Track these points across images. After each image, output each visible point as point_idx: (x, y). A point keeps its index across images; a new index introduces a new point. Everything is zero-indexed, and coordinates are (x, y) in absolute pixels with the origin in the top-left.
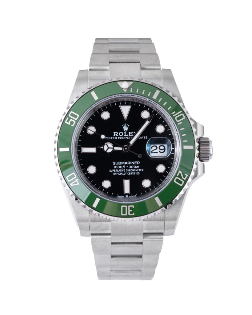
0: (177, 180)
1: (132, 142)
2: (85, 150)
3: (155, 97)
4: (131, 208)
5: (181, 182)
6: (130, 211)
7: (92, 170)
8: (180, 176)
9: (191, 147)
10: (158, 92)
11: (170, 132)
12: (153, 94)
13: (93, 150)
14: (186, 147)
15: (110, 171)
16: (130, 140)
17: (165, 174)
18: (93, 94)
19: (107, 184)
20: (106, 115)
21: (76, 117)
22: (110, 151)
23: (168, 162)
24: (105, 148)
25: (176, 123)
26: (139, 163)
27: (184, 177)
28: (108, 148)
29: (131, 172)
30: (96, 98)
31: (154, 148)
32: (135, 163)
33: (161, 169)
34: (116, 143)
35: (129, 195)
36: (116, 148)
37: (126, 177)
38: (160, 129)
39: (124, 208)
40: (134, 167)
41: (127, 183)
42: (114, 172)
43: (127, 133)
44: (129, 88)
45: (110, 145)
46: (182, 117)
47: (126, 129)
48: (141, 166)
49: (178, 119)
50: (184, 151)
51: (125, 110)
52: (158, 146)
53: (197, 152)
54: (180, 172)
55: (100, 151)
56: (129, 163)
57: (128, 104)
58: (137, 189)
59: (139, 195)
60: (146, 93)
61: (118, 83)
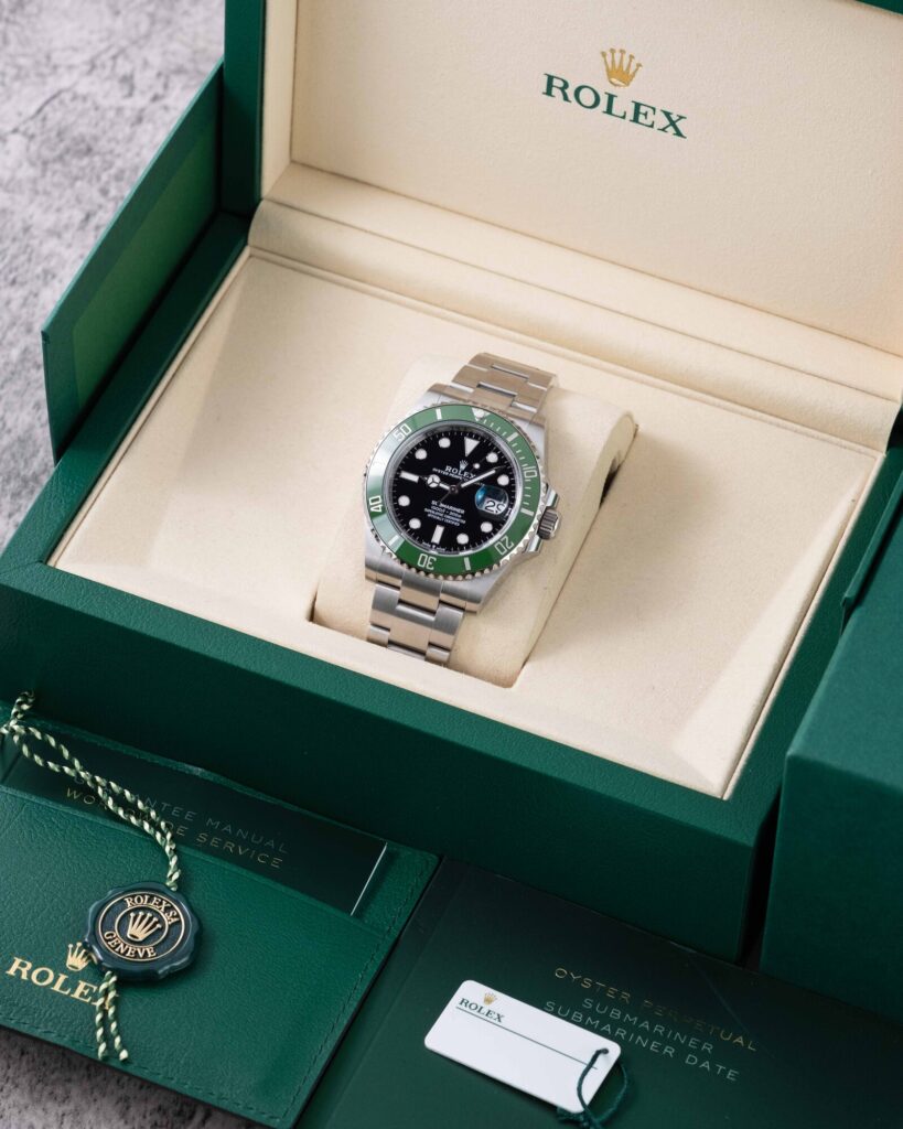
0: (499, 546)
1: (464, 485)
2: (406, 475)
3: (510, 439)
4: (432, 560)
5: (502, 550)
6: (429, 563)
7: (404, 501)
8: (504, 542)
9: (531, 513)
10: (515, 435)
11: (514, 488)
12: (507, 436)
13: (414, 478)
14: (524, 511)
15: (426, 510)
16: (464, 482)
17: (490, 535)
18: (438, 411)
19: (415, 524)
20: (445, 443)
21: (407, 431)
22: (434, 485)
23: (498, 522)
24: (430, 481)
25: (524, 479)
26: (463, 512)
27: (510, 545)
28: (433, 482)
29: (450, 519)
30: (439, 417)
31: (491, 504)
32: (458, 510)
33: (486, 527)
34: (444, 479)
35: (437, 546)
36: (442, 485)
37: (442, 523)
38: (503, 480)
39: (423, 558)
40: (456, 515)
41: (439, 531)
42: (431, 513)
43: (463, 472)
44: (482, 419)
45: (437, 479)
46: (533, 474)
47: (463, 467)
48: (464, 517)
49: (528, 474)
50: (520, 515)
51: (470, 445)
52: (497, 503)
53: (536, 521)
54: (506, 537)
55: (422, 482)
56: (451, 508)
57: (476, 438)
58: (449, 542)
59: (449, 550)
60: (501, 431)
61: (474, 409)
